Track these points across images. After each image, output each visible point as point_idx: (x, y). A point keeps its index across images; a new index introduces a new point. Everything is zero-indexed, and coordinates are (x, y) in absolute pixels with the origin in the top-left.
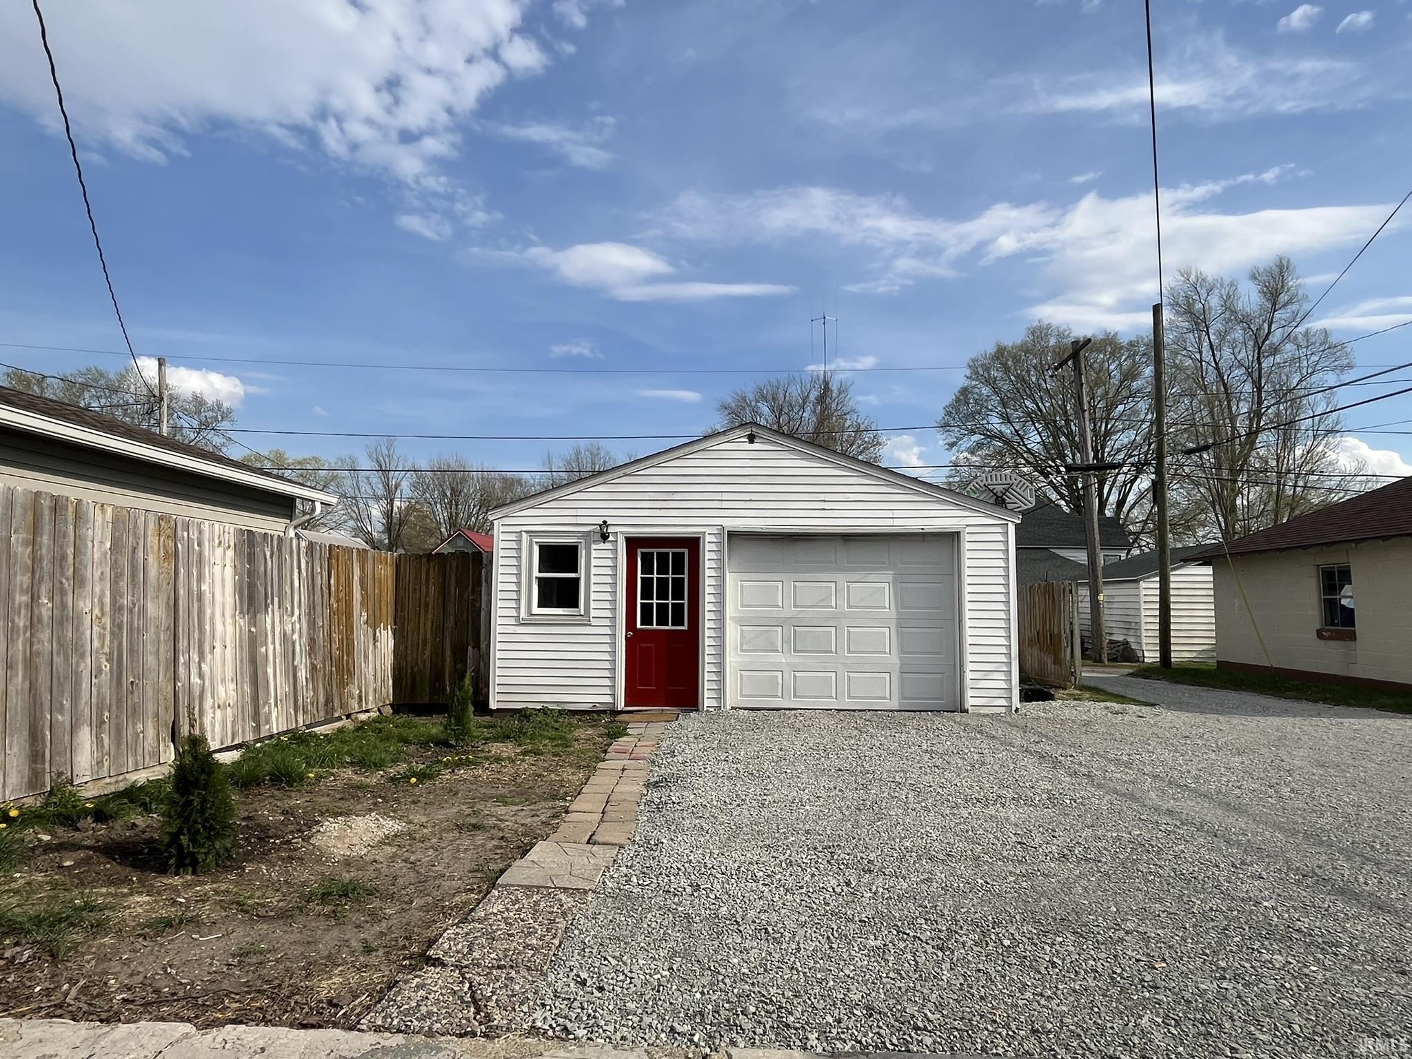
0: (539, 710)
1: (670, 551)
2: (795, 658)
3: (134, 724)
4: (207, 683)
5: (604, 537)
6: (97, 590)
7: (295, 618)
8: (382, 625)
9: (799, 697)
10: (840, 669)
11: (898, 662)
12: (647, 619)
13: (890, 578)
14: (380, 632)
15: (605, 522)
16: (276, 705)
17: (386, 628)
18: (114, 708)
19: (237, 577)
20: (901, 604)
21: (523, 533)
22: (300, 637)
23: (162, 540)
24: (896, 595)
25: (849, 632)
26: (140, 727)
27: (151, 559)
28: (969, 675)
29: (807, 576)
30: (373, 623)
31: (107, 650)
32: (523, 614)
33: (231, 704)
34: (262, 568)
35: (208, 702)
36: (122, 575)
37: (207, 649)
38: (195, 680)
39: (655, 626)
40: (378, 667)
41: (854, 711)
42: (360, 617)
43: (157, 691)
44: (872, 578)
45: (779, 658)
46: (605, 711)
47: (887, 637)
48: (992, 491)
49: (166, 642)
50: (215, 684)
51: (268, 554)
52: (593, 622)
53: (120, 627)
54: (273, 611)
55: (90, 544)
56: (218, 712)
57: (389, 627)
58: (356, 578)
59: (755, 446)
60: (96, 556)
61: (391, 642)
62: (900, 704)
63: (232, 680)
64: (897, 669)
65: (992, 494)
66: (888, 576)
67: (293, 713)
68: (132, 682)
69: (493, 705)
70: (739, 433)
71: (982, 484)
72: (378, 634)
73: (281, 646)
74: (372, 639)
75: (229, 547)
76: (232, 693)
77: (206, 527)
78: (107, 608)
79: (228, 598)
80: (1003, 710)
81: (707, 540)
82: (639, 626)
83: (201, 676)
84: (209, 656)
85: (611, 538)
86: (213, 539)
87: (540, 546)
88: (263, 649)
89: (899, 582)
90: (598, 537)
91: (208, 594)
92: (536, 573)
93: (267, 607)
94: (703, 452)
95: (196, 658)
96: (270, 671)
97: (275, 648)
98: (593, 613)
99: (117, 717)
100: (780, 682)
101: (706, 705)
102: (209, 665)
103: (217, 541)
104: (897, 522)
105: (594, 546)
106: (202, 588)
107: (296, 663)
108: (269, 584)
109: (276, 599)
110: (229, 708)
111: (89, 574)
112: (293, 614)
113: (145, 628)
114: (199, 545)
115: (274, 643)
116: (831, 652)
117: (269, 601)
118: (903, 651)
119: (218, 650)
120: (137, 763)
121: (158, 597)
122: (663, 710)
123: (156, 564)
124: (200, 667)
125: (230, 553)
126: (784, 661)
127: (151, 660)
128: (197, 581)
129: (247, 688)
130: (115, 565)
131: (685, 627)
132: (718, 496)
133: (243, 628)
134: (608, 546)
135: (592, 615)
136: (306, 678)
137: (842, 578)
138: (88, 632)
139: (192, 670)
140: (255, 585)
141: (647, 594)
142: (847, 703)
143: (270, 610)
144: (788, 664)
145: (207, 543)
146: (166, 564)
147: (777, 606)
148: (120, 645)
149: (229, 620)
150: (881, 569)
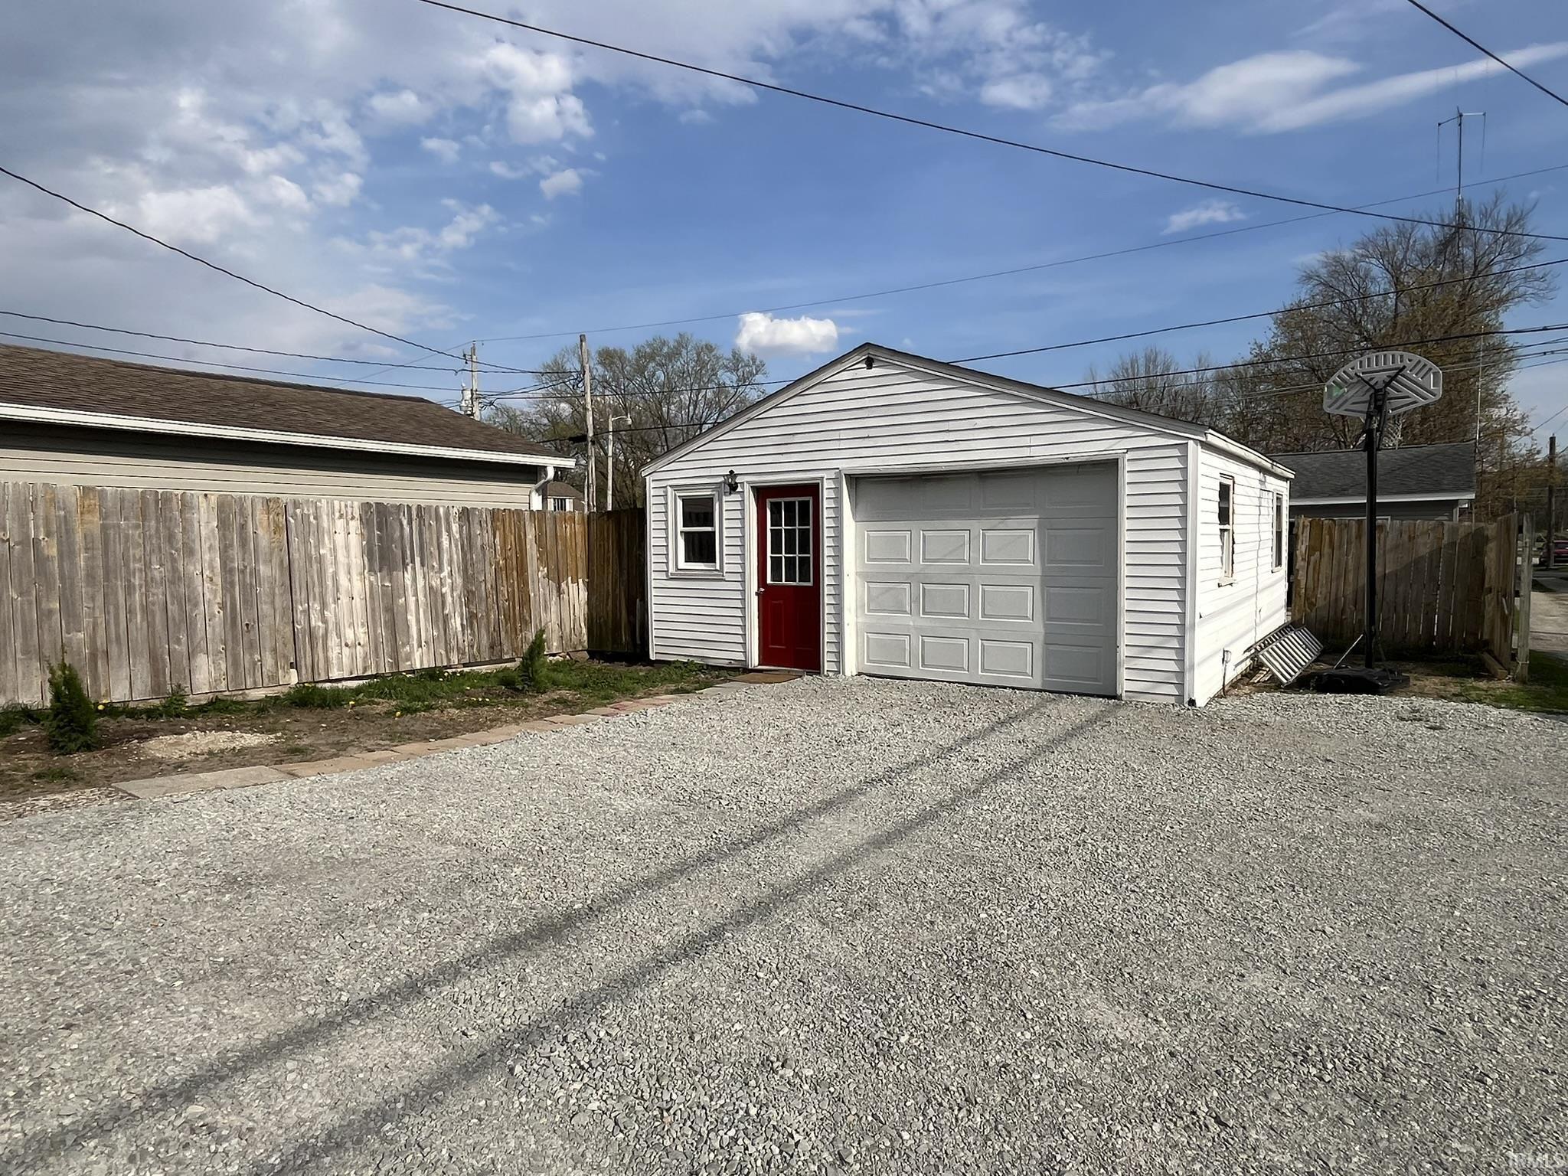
0: (684, 663)
1: (797, 499)
2: (924, 620)
3: (251, 655)
4: (331, 626)
5: (733, 488)
6: (207, 557)
7: (445, 573)
8: (570, 578)
9: (927, 666)
10: (973, 635)
11: (1042, 630)
12: (776, 575)
13: (1034, 524)
14: (567, 585)
15: (731, 472)
16: (420, 646)
17: (575, 581)
18: (230, 643)
19: (364, 543)
20: (1048, 555)
21: (669, 488)
22: (452, 590)
23: (271, 517)
24: (1042, 546)
25: (983, 591)
26: (257, 657)
27: (260, 532)
28: (1124, 652)
29: (937, 524)
30: (557, 577)
31: (219, 600)
32: (672, 570)
33: (362, 643)
34: (398, 534)
35: (333, 641)
36: (232, 545)
37: (330, 600)
38: (315, 622)
39: (784, 582)
40: (565, 615)
41: (994, 687)
42: (537, 572)
43: (275, 630)
44: (1012, 523)
45: (906, 620)
46: (738, 668)
47: (1031, 598)
48: (1367, 383)
49: (282, 595)
50: (342, 628)
51: (405, 522)
52: (727, 577)
53: (232, 584)
54: (414, 569)
55: (196, 525)
56: (346, 650)
57: (580, 581)
58: (530, 536)
59: (874, 371)
60: (203, 533)
61: (584, 595)
62: (1044, 683)
63: (362, 624)
64: (1041, 638)
65: (1368, 387)
66: (1032, 521)
67: (443, 652)
68: (247, 625)
69: (653, 657)
70: (857, 358)
71: (1352, 373)
72: (563, 585)
73: (425, 597)
74: (555, 591)
75: (353, 518)
76: (362, 635)
77: (323, 504)
78: (218, 570)
79: (354, 560)
80: (1172, 700)
81: (825, 486)
82: (769, 581)
83: (325, 621)
84: (333, 606)
85: (739, 489)
86: (333, 513)
87: (683, 500)
88: (402, 601)
89: (1045, 528)
90: (728, 489)
91: (329, 556)
92: (680, 527)
93: (405, 566)
94: (821, 386)
95: (317, 606)
96: (412, 618)
97: (417, 600)
98: (726, 568)
99: (233, 648)
100: (907, 648)
101: (826, 669)
102: (333, 613)
103: (337, 514)
104: (1035, 452)
105: (725, 498)
106: (322, 552)
107: (446, 612)
108: (408, 547)
109: (417, 560)
110: (358, 647)
111: (198, 547)
112: (441, 570)
113: (259, 583)
114: (316, 518)
115: (416, 594)
116: (963, 615)
117: (408, 560)
118: (1048, 617)
119: (344, 600)
120: (255, 682)
121: (271, 561)
122: (789, 671)
123: (267, 537)
124: (323, 615)
125: (354, 525)
126: (911, 624)
127: (265, 608)
128: (315, 547)
129: (382, 631)
130: (223, 537)
131: (810, 584)
132: (836, 435)
133: (375, 583)
134: (737, 497)
135: (725, 571)
136: (462, 625)
137: (976, 525)
138: (200, 588)
139: (312, 616)
140: (389, 548)
141: (776, 548)
142: (981, 677)
143: (409, 568)
144: (916, 628)
145: (325, 517)
146: (277, 536)
147: (906, 560)
148: (233, 598)
149: (356, 578)
150: (1024, 513)
